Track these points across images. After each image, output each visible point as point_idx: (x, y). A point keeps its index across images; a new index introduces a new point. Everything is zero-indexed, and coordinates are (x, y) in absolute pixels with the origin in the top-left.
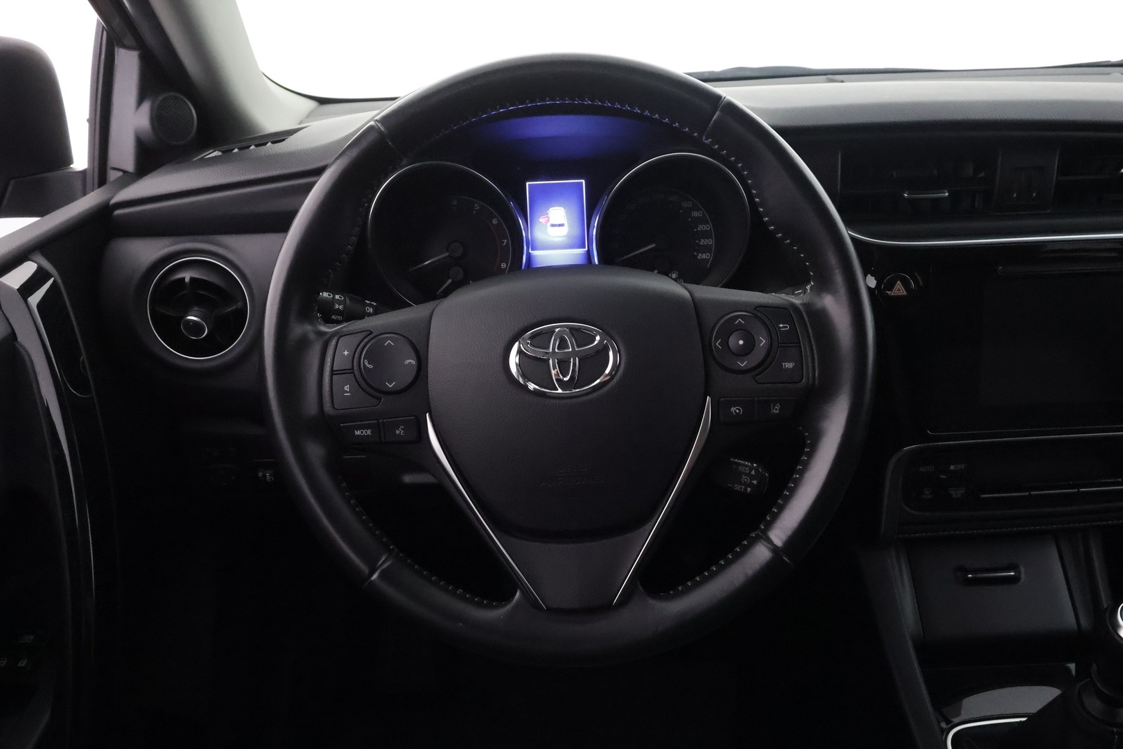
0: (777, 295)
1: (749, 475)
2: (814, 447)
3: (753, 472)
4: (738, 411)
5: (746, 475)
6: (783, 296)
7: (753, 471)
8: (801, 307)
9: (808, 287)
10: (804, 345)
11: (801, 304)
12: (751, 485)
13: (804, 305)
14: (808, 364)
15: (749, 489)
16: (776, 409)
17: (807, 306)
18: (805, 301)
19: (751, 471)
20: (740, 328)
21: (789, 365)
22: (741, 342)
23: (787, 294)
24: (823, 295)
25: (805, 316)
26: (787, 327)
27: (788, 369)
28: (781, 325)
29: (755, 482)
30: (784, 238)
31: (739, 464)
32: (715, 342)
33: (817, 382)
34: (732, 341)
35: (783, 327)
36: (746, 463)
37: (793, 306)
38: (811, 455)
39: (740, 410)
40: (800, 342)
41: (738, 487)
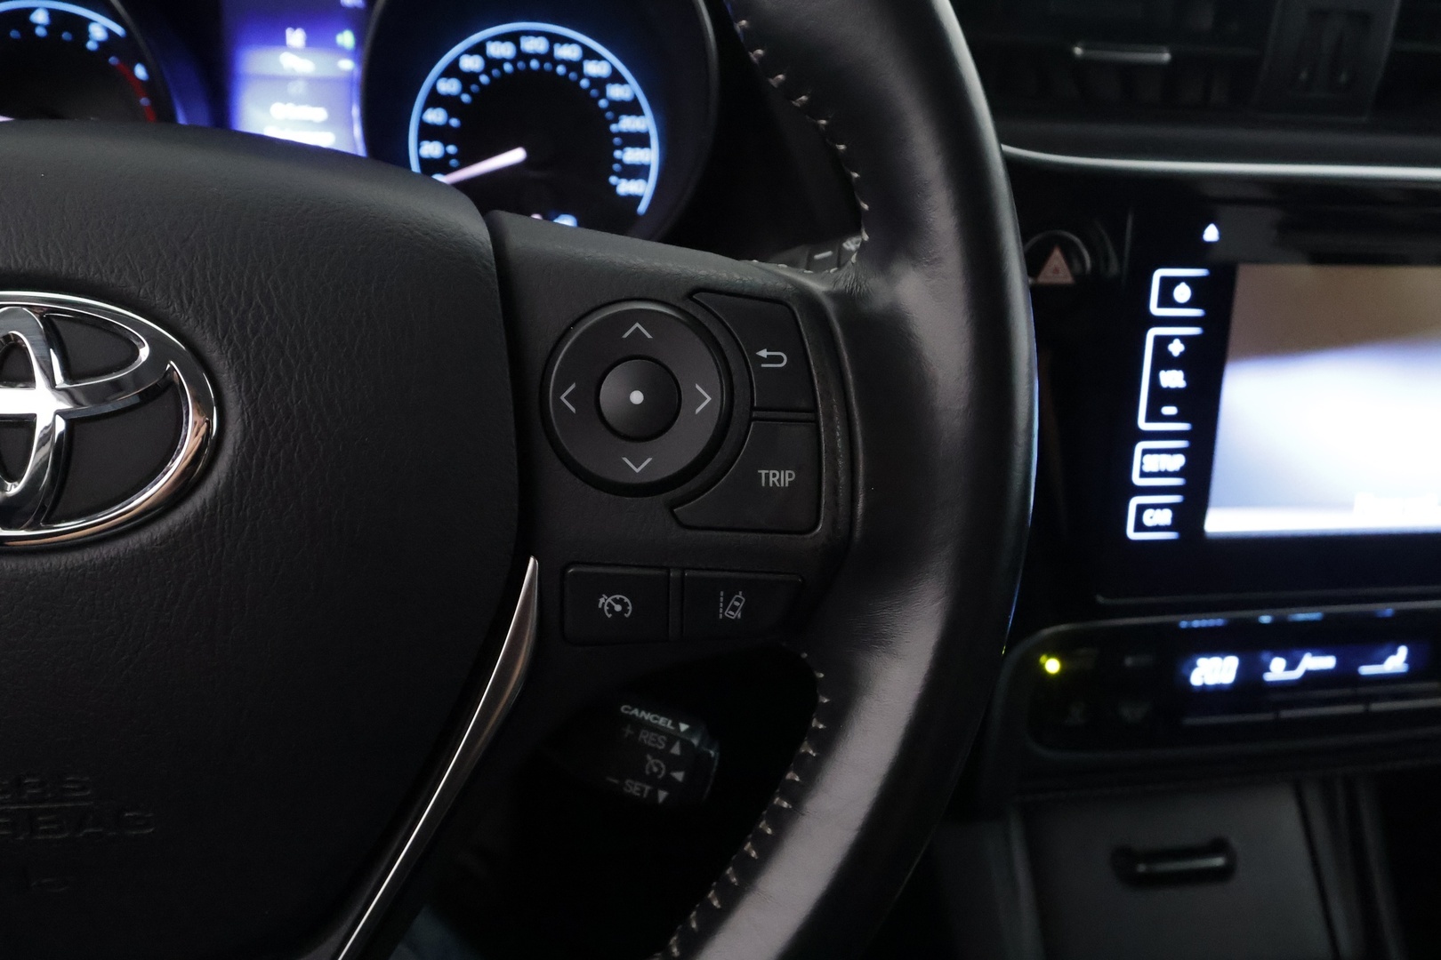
0: (763, 265)
1: (664, 755)
2: (839, 718)
3: (676, 750)
4: (618, 608)
5: (657, 754)
6: (783, 269)
7: (678, 744)
8: (830, 306)
9: (851, 245)
10: (830, 417)
11: (829, 294)
12: (668, 783)
13: (836, 296)
14: (836, 473)
15: (662, 795)
16: (734, 609)
17: (846, 300)
18: (841, 286)
19: (670, 744)
20: (634, 353)
21: (780, 478)
22: (637, 397)
23: (792, 264)
24: (897, 268)
25: (838, 329)
26: (780, 360)
27: (773, 491)
28: (764, 353)
29: (679, 776)
30: (789, 91)
31: (641, 724)
32: (558, 391)
33: (857, 534)
34: (609, 391)
35: (770, 359)
36: (662, 721)
37: (808, 300)
38: (827, 743)
39: (624, 605)
40: (815, 410)
41: (634, 788)
